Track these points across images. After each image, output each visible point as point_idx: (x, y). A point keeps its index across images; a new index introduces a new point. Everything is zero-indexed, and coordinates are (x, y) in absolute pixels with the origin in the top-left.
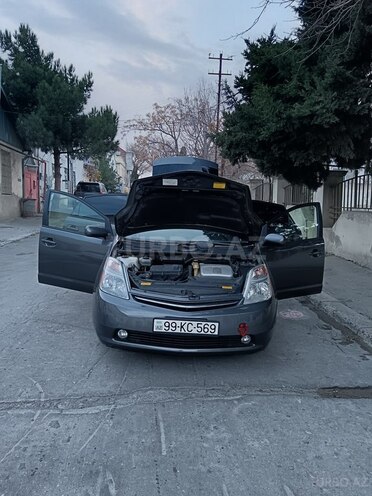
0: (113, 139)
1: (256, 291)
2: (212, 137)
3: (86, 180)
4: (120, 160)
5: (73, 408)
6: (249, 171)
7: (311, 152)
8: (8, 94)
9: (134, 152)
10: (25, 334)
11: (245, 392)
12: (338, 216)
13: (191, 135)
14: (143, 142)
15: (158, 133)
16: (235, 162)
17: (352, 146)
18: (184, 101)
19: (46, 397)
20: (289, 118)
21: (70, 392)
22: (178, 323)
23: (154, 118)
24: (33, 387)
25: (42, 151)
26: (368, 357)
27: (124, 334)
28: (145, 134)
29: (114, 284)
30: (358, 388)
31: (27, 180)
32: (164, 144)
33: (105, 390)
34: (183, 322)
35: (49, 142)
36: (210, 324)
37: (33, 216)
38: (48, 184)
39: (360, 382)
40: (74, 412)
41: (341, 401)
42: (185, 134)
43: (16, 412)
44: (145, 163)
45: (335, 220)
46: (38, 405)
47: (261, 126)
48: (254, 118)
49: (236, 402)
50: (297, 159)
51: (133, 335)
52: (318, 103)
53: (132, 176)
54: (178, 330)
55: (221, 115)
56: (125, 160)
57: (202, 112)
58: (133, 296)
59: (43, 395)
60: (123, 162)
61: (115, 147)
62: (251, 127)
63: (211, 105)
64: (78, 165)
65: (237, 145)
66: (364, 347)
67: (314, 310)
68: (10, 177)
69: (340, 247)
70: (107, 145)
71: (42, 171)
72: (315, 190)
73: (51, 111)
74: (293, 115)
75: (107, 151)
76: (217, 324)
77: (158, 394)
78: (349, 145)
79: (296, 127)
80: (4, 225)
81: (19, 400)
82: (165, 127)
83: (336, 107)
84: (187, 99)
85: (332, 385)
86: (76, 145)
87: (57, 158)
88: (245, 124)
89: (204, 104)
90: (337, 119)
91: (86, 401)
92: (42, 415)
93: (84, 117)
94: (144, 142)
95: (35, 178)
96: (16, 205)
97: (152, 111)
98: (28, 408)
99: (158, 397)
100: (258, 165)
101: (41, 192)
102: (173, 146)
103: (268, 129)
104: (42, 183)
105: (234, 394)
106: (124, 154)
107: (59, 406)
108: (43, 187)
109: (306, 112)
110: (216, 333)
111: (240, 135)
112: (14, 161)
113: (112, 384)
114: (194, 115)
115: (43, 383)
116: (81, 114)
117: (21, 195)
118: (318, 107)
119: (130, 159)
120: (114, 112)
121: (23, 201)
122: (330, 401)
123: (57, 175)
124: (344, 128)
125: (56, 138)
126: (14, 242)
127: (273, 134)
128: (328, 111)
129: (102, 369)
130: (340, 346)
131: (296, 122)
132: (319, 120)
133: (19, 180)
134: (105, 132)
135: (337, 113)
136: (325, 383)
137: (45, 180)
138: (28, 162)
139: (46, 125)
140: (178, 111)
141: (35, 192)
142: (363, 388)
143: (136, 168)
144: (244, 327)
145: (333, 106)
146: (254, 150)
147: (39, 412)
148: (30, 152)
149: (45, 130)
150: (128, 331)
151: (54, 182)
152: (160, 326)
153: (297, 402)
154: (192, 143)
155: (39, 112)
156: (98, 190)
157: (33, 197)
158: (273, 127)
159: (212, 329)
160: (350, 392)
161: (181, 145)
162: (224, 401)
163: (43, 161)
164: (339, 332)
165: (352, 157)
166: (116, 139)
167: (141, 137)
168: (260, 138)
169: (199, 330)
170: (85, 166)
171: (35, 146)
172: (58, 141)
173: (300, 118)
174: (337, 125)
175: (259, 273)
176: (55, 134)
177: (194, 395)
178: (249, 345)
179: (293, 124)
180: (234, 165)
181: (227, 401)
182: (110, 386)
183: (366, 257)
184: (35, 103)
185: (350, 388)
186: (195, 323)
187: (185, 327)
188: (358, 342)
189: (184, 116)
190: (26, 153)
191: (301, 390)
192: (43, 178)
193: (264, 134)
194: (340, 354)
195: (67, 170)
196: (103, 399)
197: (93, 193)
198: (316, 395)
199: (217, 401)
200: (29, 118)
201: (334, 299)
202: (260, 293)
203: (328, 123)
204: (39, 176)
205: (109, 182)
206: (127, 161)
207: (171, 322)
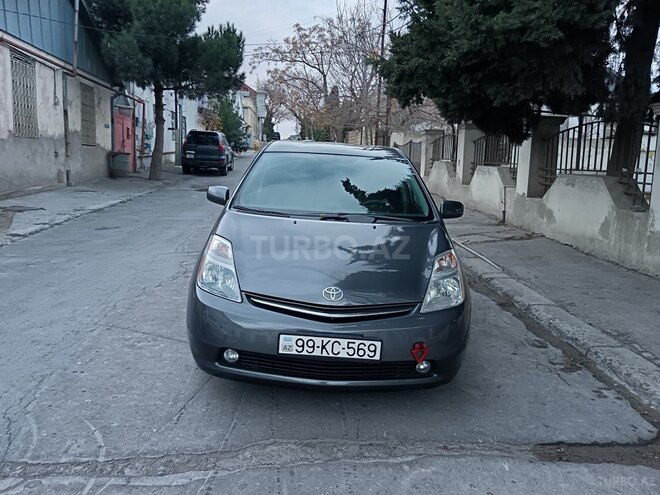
0: (236, 71)
1: (439, 290)
2: (375, 64)
3: (201, 129)
4: (248, 103)
5: (148, 475)
6: (423, 120)
7: (518, 85)
8: (89, 4)
9: (266, 91)
10: (90, 348)
11: (421, 450)
12: (552, 181)
13: (345, 69)
14: (279, 78)
15: (299, 66)
16: (405, 104)
17: (580, 76)
18: (336, 22)
19: (108, 454)
20: (490, 30)
21: (146, 446)
22: (318, 341)
23: (295, 44)
24: (90, 438)
25: (138, 86)
26: (605, 392)
27: (234, 356)
28: (282, 66)
29: (220, 277)
30: (594, 444)
31: (118, 126)
32: (306, 81)
33: (200, 444)
34: (326, 340)
35: (147, 73)
36: (368, 343)
37: (126, 177)
38: (147, 131)
39: (599, 436)
40: (149, 482)
41: (571, 467)
42: (337, 67)
43: (56, 480)
44: (283, 108)
45: (547, 188)
46: (94, 469)
47: (447, 45)
48: (439, 34)
49: (406, 467)
50: (497, 95)
51: (248, 358)
52: (533, 11)
53: (265, 125)
54: (317, 352)
55: (387, 38)
56: (255, 104)
57: (361, 36)
58: (248, 297)
59: (103, 451)
60: (252, 106)
61: (238, 83)
62: (432, 47)
63: (373, 25)
64: (190, 109)
65: (411, 76)
66: (599, 376)
67: (519, 316)
68: (94, 122)
69: (553, 226)
70: (228, 79)
71: (138, 114)
72: (520, 143)
73: (151, 30)
74: (496, 28)
75: (228, 88)
76: (378, 344)
77: (284, 453)
78: (576, 75)
79: (499, 45)
80: (84, 188)
81: (63, 460)
82: (309, 57)
83: (560, 16)
84: (340, 18)
85: (556, 440)
86: (186, 79)
87: (159, 97)
88: (424, 43)
89: (365, 25)
90: (561, 34)
91: (170, 463)
92: (97, 486)
93: (197, 39)
94: (281, 77)
95: (129, 123)
96: (102, 161)
97: (293, 34)
98: (77, 474)
99: (285, 457)
100: (439, 106)
101: (138, 143)
102: (320, 83)
103: (457, 48)
104: (139, 132)
105: (404, 454)
106: (253, 95)
107: (127, 471)
108: (140, 137)
109: (514, 22)
110: (377, 357)
111: (415, 62)
112: (100, 99)
113: (212, 433)
114: (350, 41)
115: (105, 430)
116: (191, 35)
117: (109, 147)
118: (533, 17)
119: (263, 101)
120: (238, 33)
121: (112, 156)
122: (554, 466)
123: (159, 120)
124: (569, 49)
125: (156, 67)
126: (95, 211)
127: (465, 56)
128: (547, 22)
129: (199, 408)
130: (562, 374)
131: (500, 38)
132: (534, 36)
133: (107, 126)
134: (225, 61)
135: (561, 25)
136: (543, 435)
137: (144, 127)
138: (119, 102)
139: (142, 49)
140: (327, 36)
141: (129, 143)
142: (603, 445)
143: (270, 115)
144: (421, 347)
145: (556, 15)
146: (436, 84)
147: (93, 481)
148: (122, 87)
149: (140, 56)
150: (239, 352)
151: (154, 130)
152: (288, 345)
153: (502, 469)
154: (346, 80)
155: (133, 30)
156: (216, 142)
157: (126, 151)
158: (465, 45)
159: (370, 350)
160: (584, 452)
161: (331, 82)
162: (387, 465)
163: (140, 101)
164: (559, 352)
165: (580, 93)
166: (240, 72)
167: (276, 71)
168: (444, 62)
169: (351, 352)
170: (200, 110)
171: (128, 79)
172: (159, 73)
173: (507, 32)
174: (559, 43)
175: (445, 264)
176: (156, 62)
177: (340, 455)
178: (427, 375)
179: (496, 41)
180: (403, 107)
181: (394, 465)
182: (209, 437)
183: (592, 240)
184: (128, 18)
185: (582, 445)
186: (343, 342)
187: (329, 347)
188: (589, 368)
189: (336, 43)
190: (117, 88)
191: (507, 448)
192: (140, 124)
193: (451, 55)
194: (562, 387)
195: (174, 115)
196: (196, 459)
197: (210, 147)
198: (531, 456)
199: (376, 465)
200: (120, 38)
201: (549, 302)
202: (446, 295)
203: (546, 40)
204: (135, 121)
205: (234, 132)
206: (259, 105)
207: (306, 339)
